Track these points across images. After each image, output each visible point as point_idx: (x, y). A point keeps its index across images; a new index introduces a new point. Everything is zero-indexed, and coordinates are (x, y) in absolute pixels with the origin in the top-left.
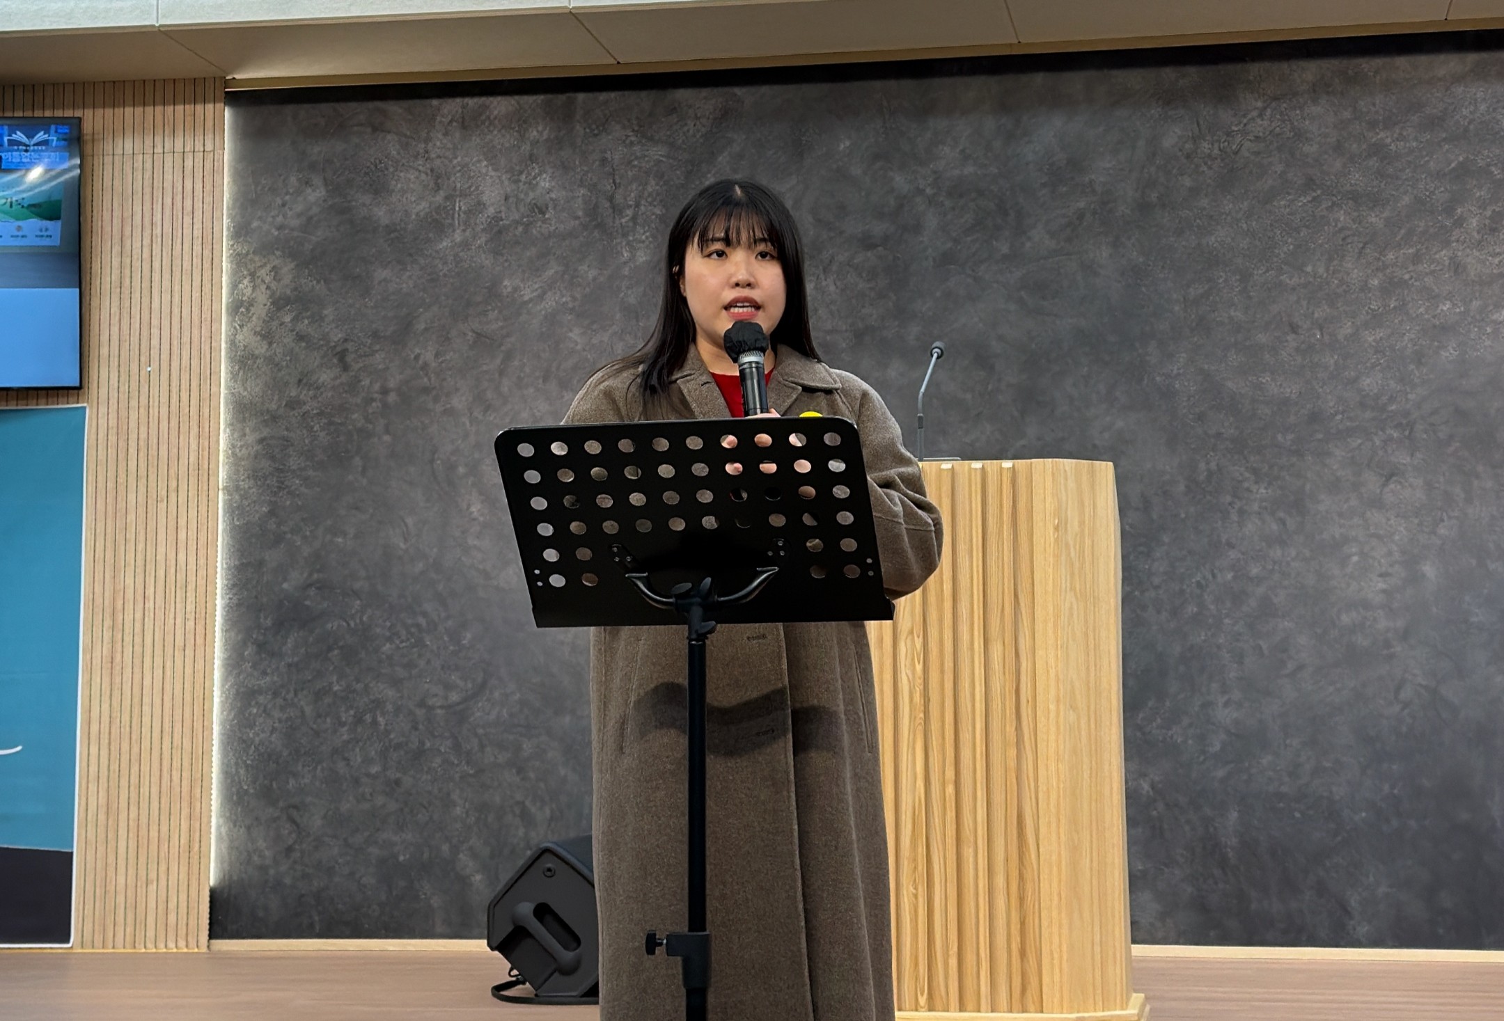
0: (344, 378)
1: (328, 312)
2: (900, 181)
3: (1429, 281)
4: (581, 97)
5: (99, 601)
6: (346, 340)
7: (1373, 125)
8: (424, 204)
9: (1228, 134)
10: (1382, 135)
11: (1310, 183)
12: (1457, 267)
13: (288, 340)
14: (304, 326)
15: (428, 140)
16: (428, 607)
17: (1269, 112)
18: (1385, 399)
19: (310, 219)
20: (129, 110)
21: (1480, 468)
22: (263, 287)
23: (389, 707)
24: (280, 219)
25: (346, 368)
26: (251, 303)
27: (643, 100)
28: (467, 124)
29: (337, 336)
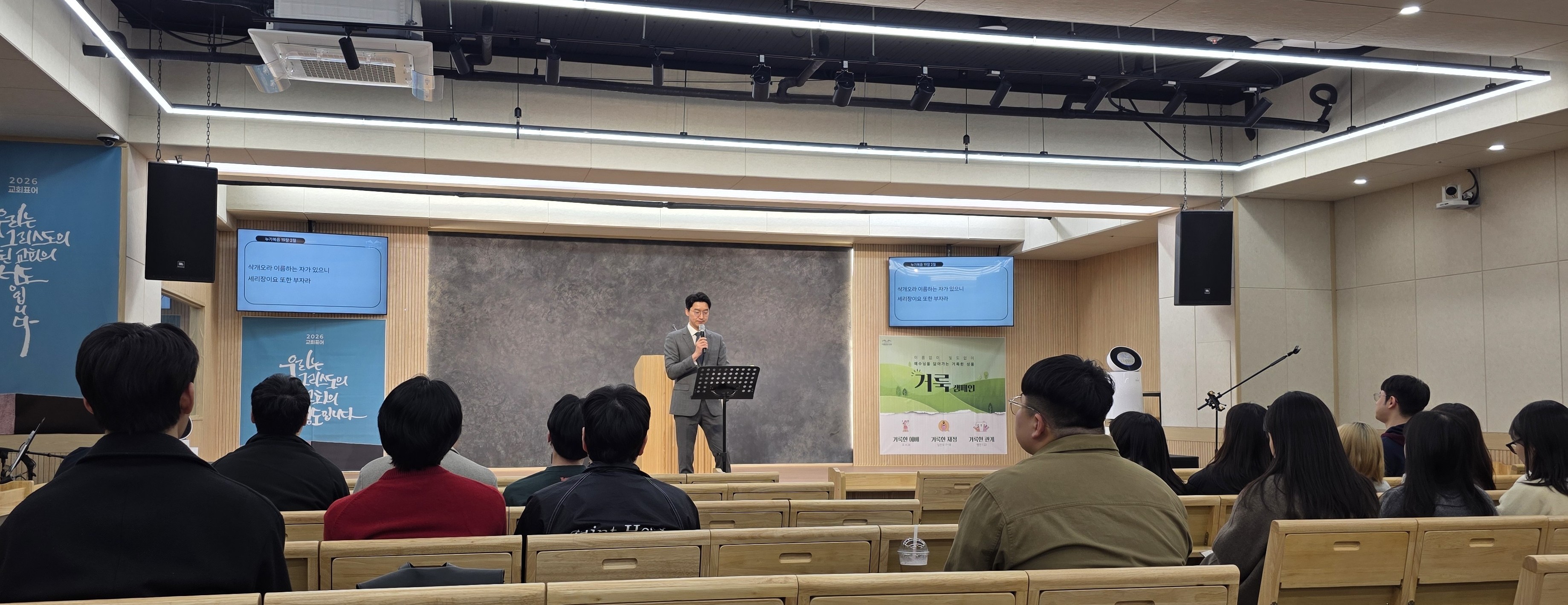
0: (464, 315)
1: (459, 296)
2: (619, 270)
3: (747, 304)
4: (533, 241)
5: (390, 375)
6: (464, 304)
7: (735, 265)
8: (487, 268)
9: (701, 265)
10: (737, 268)
11: (720, 278)
12: (753, 302)
13: (447, 303)
14: (451, 300)
15: (488, 249)
16: (488, 379)
17: (711, 260)
18: (736, 333)
19: (453, 269)
20: (398, 234)
21: (757, 350)
22: (439, 288)
23: (477, 406)
24: (444, 269)
25: (464, 312)
26: (435, 292)
27: (551, 243)
28: (500, 246)
29: (461, 303)
